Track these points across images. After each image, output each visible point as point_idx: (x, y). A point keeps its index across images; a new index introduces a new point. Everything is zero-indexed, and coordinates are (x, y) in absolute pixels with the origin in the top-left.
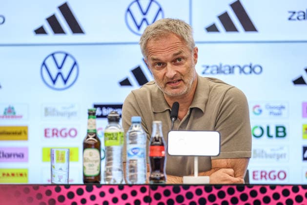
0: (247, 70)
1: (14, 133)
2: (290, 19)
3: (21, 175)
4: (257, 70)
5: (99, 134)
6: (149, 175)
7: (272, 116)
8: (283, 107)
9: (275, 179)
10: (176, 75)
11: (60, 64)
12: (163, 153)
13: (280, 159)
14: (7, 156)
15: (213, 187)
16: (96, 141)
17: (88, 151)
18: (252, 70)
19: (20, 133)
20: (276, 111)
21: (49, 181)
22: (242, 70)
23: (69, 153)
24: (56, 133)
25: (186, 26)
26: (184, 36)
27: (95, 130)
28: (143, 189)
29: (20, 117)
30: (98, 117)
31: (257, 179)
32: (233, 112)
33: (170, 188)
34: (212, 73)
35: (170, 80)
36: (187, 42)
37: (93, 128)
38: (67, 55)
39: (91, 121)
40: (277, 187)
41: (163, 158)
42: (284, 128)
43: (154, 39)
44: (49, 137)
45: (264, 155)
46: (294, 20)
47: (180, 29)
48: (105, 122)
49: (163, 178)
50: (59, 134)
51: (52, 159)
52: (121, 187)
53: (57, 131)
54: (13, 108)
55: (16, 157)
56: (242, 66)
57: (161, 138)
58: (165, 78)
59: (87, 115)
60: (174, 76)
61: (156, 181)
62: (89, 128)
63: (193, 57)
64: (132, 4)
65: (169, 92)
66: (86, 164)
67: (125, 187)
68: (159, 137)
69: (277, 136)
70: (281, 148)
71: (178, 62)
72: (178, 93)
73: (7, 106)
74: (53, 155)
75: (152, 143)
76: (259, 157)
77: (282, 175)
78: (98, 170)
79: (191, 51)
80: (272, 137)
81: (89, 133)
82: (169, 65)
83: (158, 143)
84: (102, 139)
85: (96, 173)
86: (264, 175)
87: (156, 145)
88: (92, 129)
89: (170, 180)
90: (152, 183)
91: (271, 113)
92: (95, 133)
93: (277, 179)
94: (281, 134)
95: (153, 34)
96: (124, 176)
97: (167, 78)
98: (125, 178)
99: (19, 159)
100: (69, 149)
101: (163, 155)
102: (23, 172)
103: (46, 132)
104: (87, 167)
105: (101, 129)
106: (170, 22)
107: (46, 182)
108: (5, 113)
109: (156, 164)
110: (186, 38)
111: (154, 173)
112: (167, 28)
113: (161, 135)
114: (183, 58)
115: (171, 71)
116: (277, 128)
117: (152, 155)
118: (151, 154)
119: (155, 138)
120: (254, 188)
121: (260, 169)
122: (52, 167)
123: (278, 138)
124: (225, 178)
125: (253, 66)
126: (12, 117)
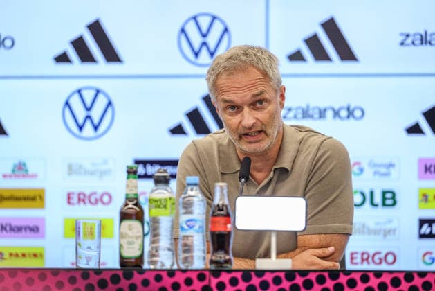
0: (344, 113)
1: (26, 199)
2: (402, 44)
3: (35, 255)
4: (358, 113)
5: (142, 200)
6: (209, 257)
7: (377, 177)
8: (391, 165)
9: (380, 263)
10: (254, 123)
11: (88, 103)
12: (229, 226)
13: (388, 237)
14: (16, 229)
15: (297, 274)
16: (138, 209)
17: (126, 223)
18: (350, 113)
19: (33, 199)
20: (383, 170)
21: (73, 264)
22: (336, 114)
23: (101, 226)
24: (83, 199)
25: (270, 57)
26: (268, 70)
27: (136, 195)
28: (201, 275)
29: (34, 176)
30: (140, 177)
31: (356, 264)
32: (330, 171)
33: (238, 275)
34: (295, 117)
35: (248, 131)
36: (271, 78)
37: (134, 192)
38: (98, 91)
39: (131, 182)
40: (384, 275)
41: (229, 233)
42: (394, 194)
43: (228, 73)
44: (73, 204)
45: (366, 230)
46: (408, 45)
47: (263, 61)
48: (149, 184)
49: (228, 261)
50: (87, 200)
51: (78, 234)
52: (171, 273)
53: (84, 195)
54: (24, 164)
55: (28, 230)
56: (337, 108)
57: (226, 206)
58: (240, 127)
59: (125, 174)
60: (253, 126)
61: (219, 265)
62: (128, 192)
63: (279, 98)
64: (187, 22)
65: (245, 147)
66: (124, 242)
67: (177, 273)
68: (223, 205)
69: (384, 205)
70: (390, 221)
71: (258, 105)
72: (258, 149)
73: (17, 162)
74: (79, 228)
75: (214, 212)
76: (359, 233)
77: (390, 258)
78: (139, 249)
79: (276, 91)
80: (376, 205)
81: (128, 199)
82: (246, 109)
83: (222, 213)
84: (146, 208)
85: (137, 253)
86: (366, 257)
87: (219, 215)
88: (132, 194)
89: (238, 264)
90: (213, 267)
91: (376, 173)
92: (137, 199)
93: (384, 263)
94: (389, 202)
95: (226, 67)
96: (175, 259)
97: (244, 127)
98: (177, 260)
99: (33, 234)
100: (101, 221)
101: (228, 230)
102: (37, 251)
103: (69, 197)
104: (125, 246)
105: (144, 193)
106: (250, 51)
107: (68, 266)
108: (13, 171)
109: (219, 241)
110: (271, 74)
111: (216, 255)
112: (244, 58)
113: (226, 202)
114: (266, 100)
115: (248, 118)
116: (384, 193)
117: (213, 230)
118: (212, 228)
119: (218, 206)
120: (353, 276)
121: (360, 250)
122: (78, 245)
123: (385, 207)
124: (312, 261)
125: (351, 109)
126: (24, 176)
